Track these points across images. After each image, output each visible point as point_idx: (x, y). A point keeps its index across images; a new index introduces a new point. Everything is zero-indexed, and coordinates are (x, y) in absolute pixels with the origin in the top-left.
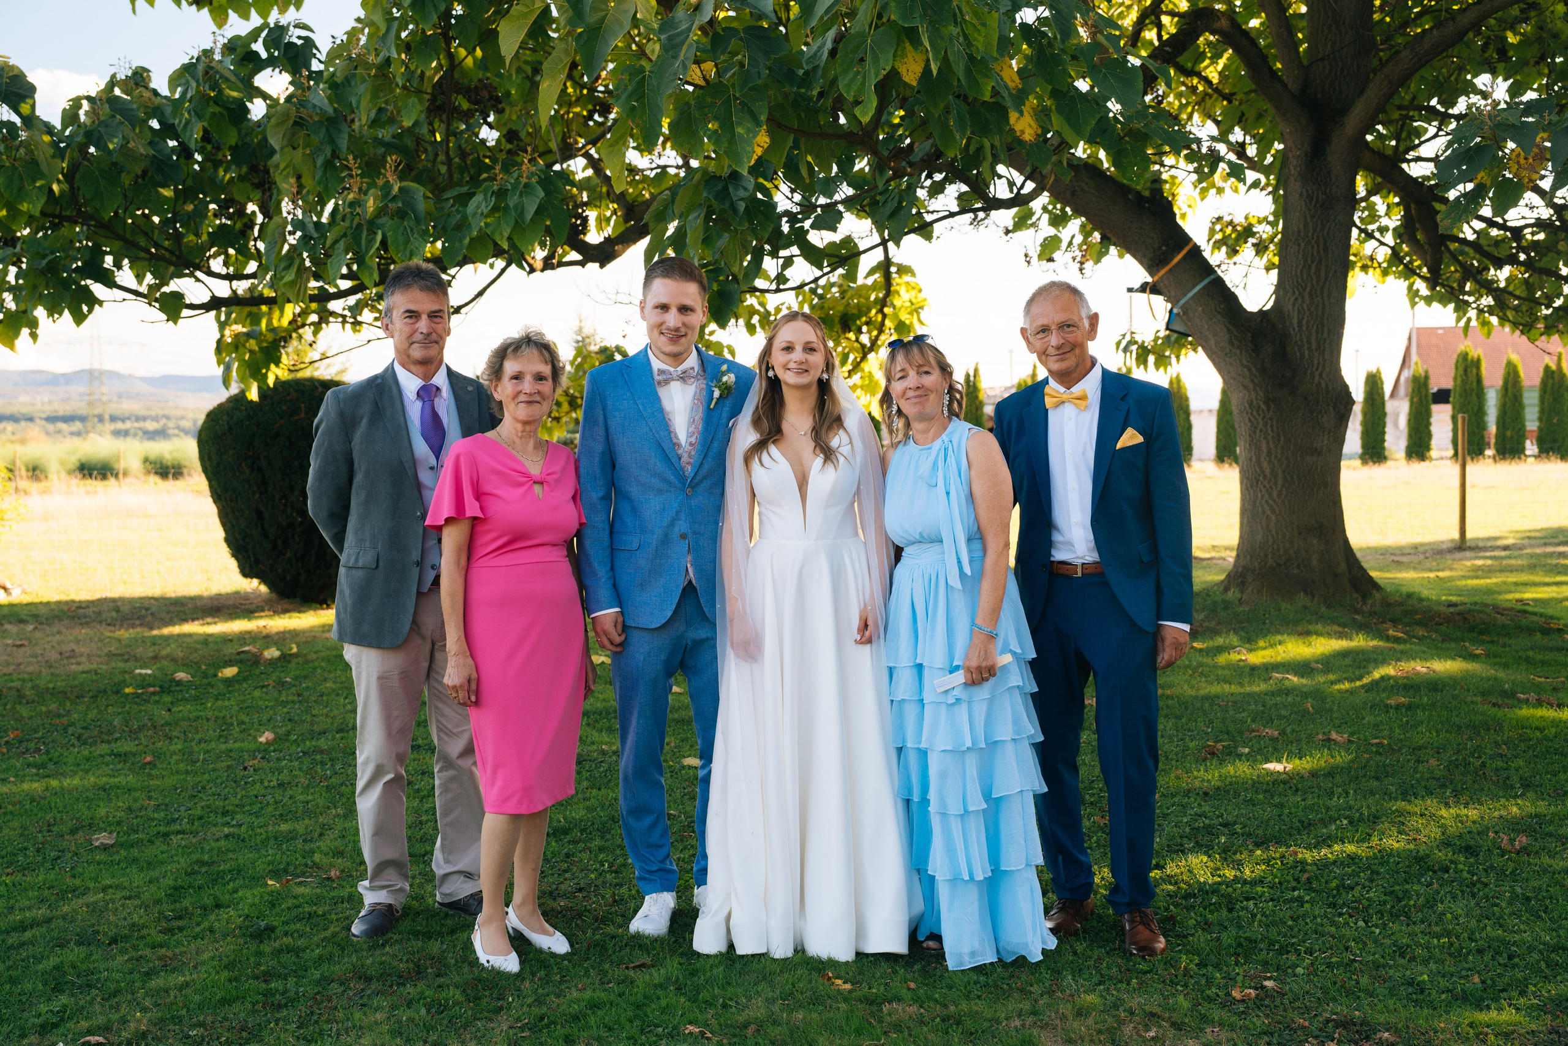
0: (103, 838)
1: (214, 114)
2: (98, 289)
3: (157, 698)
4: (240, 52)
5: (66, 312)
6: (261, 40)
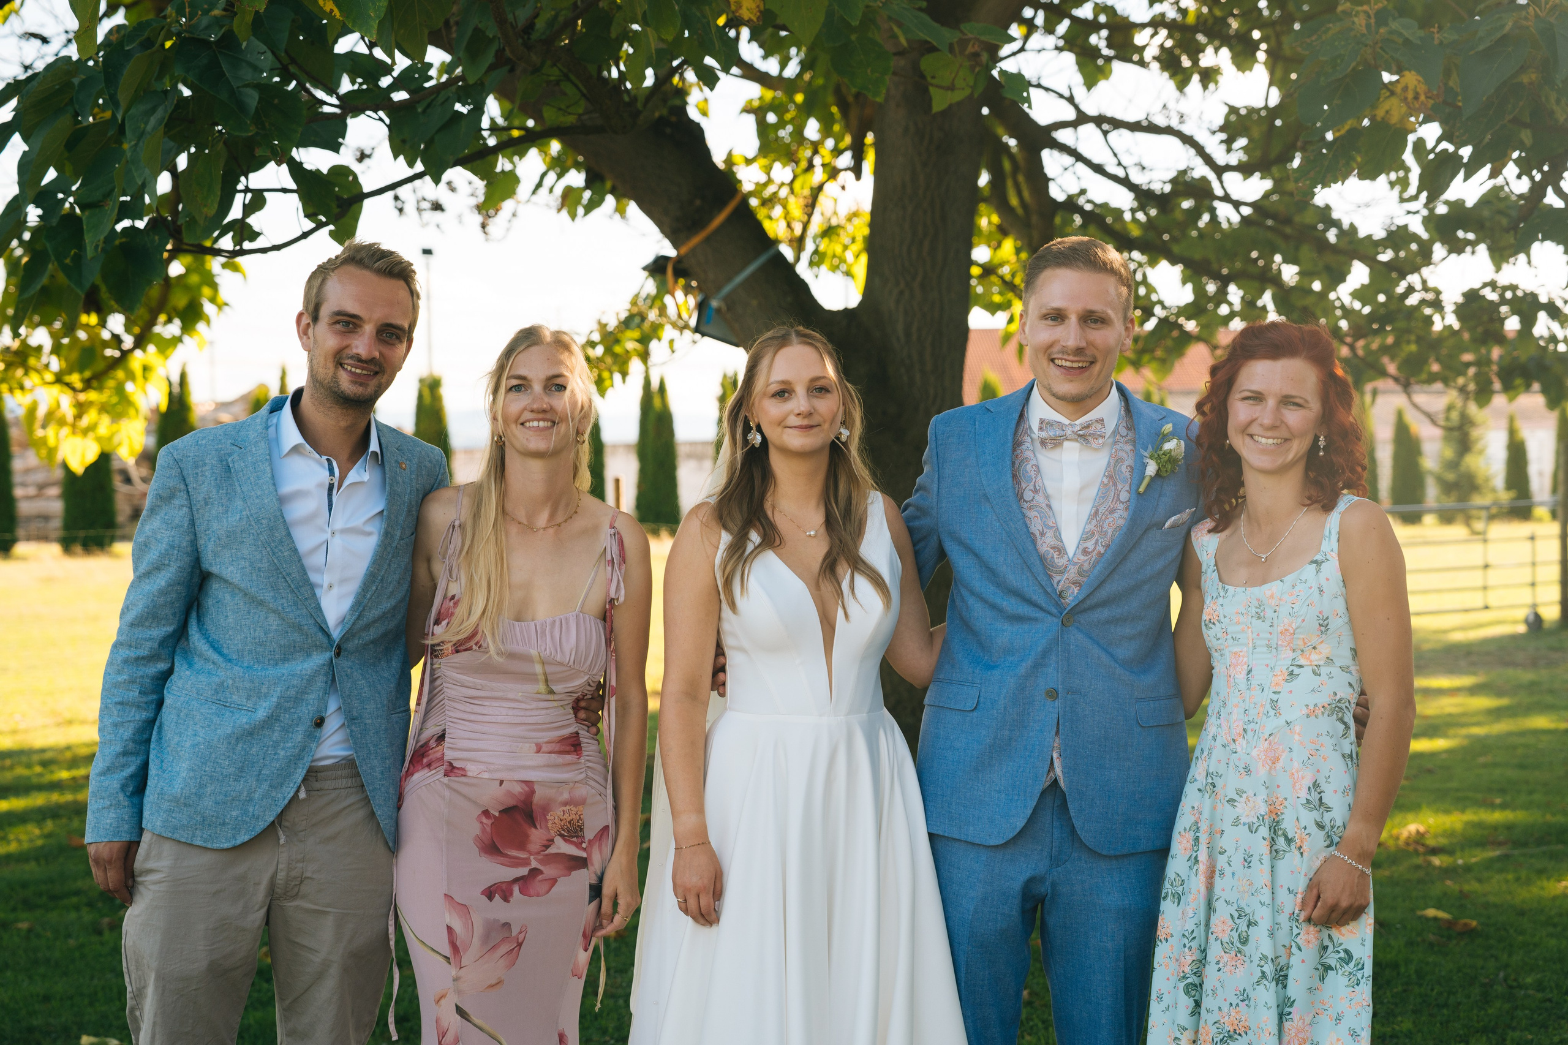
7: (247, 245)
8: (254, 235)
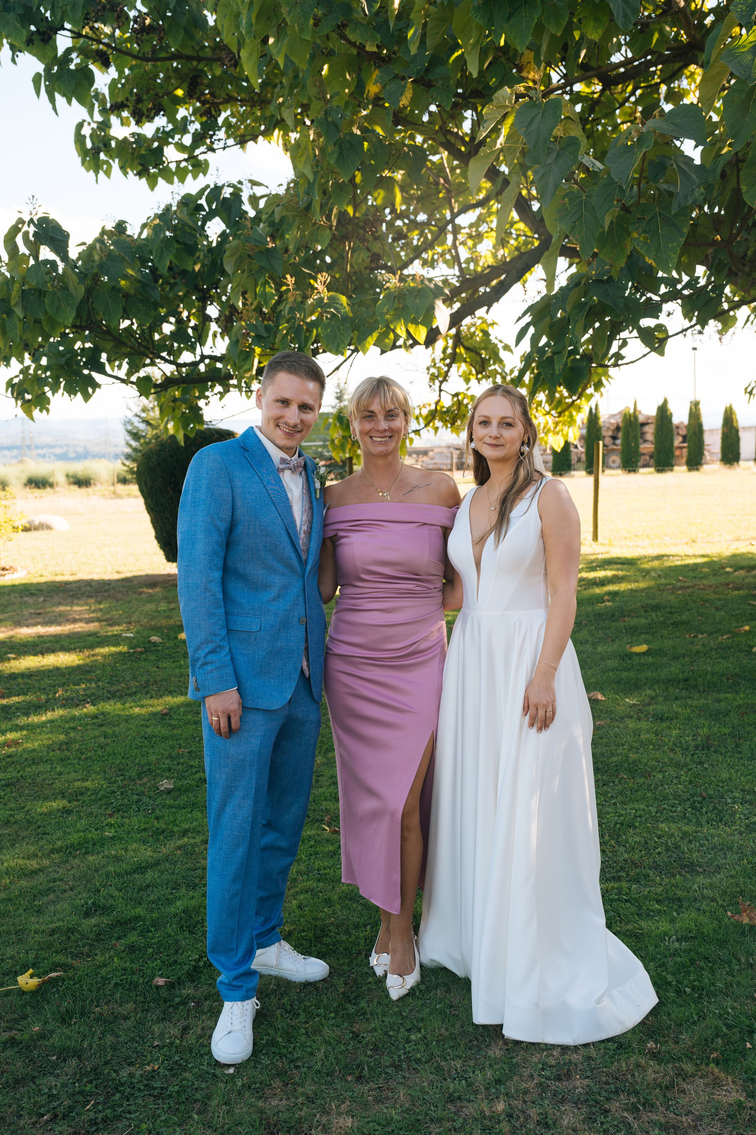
0: (166, 784)
1: (177, 249)
2: (97, 376)
3: (144, 656)
4: (192, 206)
5: (79, 394)
6: (204, 197)
7: (620, 362)
8: (622, 358)
